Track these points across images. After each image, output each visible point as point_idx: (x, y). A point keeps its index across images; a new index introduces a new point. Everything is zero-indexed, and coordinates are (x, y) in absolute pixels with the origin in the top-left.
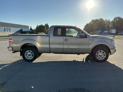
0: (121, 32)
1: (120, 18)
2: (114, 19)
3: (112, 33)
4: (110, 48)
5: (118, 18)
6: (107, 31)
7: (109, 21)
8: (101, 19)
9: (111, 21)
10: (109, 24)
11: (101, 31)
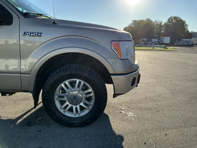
0: (179, 41)
1: (178, 18)
2: (169, 20)
3: (165, 43)
4: (111, 71)
5: (175, 18)
6: (156, 40)
7: (161, 24)
8: (148, 20)
9: (163, 24)
10: (160, 28)
11: (146, 40)
